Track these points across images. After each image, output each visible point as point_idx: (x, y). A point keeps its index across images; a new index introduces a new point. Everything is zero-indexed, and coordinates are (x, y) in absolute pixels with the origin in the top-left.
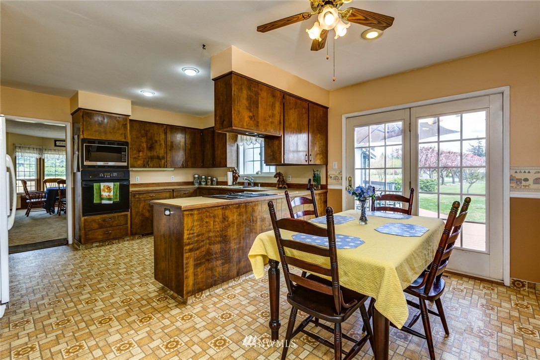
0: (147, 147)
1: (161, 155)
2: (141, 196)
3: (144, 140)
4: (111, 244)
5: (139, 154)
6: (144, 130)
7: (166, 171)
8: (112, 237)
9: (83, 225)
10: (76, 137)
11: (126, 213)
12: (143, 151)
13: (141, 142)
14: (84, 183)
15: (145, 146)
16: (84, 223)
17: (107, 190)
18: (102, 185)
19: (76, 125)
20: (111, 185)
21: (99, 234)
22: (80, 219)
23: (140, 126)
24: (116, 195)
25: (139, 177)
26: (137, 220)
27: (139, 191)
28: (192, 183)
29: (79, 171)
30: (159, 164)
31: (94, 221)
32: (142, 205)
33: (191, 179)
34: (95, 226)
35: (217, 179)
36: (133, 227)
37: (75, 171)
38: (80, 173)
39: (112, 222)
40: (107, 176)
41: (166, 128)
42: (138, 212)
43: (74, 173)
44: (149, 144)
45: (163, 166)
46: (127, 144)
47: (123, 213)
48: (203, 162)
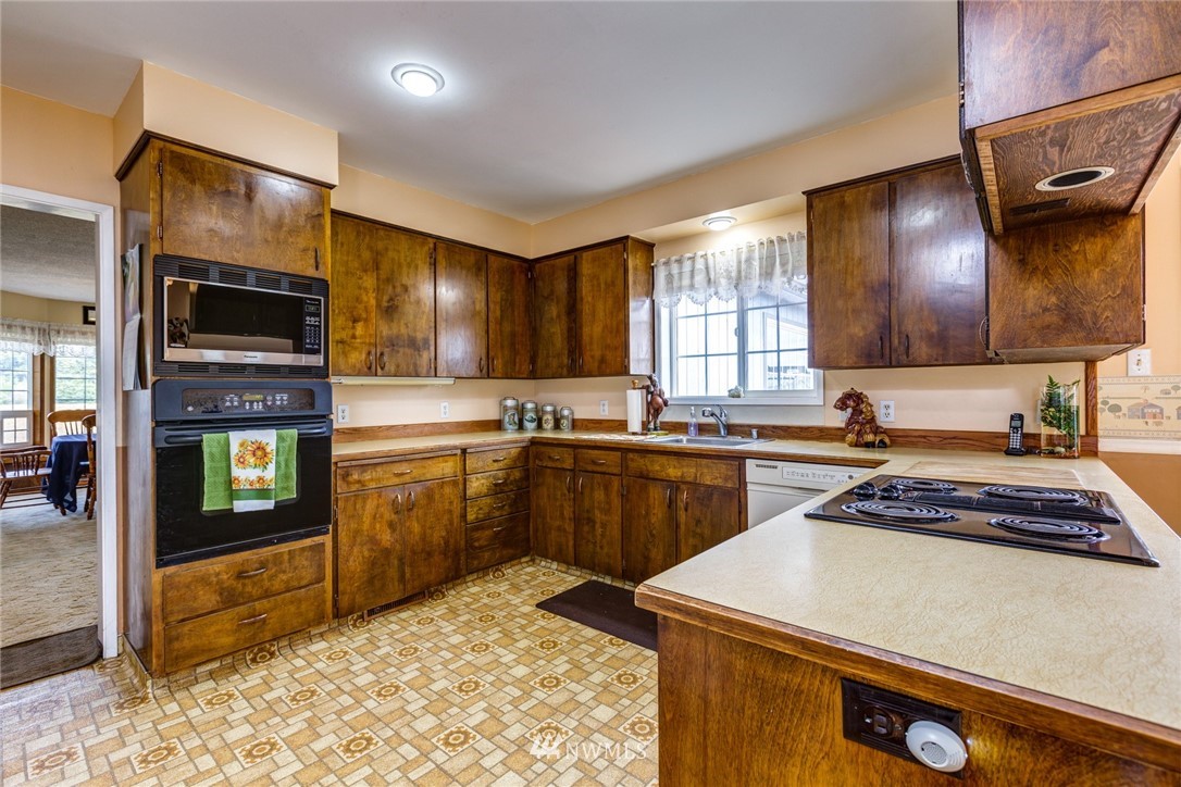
0: (379, 306)
1: (419, 336)
2: (367, 476)
3: (369, 281)
4: (263, 657)
5: (354, 328)
6: (370, 248)
7: (432, 385)
8: (268, 636)
9: (157, 601)
10: (133, 254)
11: (318, 539)
12: (366, 320)
13: (360, 288)
14: (164, 432)
15: (373, 302)
16: (163, 593)
17: (252, 460)
18: (236, 438)
19: (134, 216)
20: (269, 438)
21: (221, 631)
22: (146, 577)
23: (358, 233)
24: (287, 477)
25: (347, 408)
26: (355, 562)
27: (364, 457)
28: (498, 426)
29: (144, 386)
30: (415, 365)
31: (204, 580)
32: (370, 505)
33: (492, 413)
34: (208, 599)
35: (573, 413)
36: (341, 586)
37: (129, 386)
38: (148, 392)
39: (271, 578)
40: (251, 403)
41: (435, 249)
42: (357, 532)
43: (126, 394)
44: (386, 298)
45: (424, 371)
46: (322, 286)
47: (308, 542)
48: (533, 361)
